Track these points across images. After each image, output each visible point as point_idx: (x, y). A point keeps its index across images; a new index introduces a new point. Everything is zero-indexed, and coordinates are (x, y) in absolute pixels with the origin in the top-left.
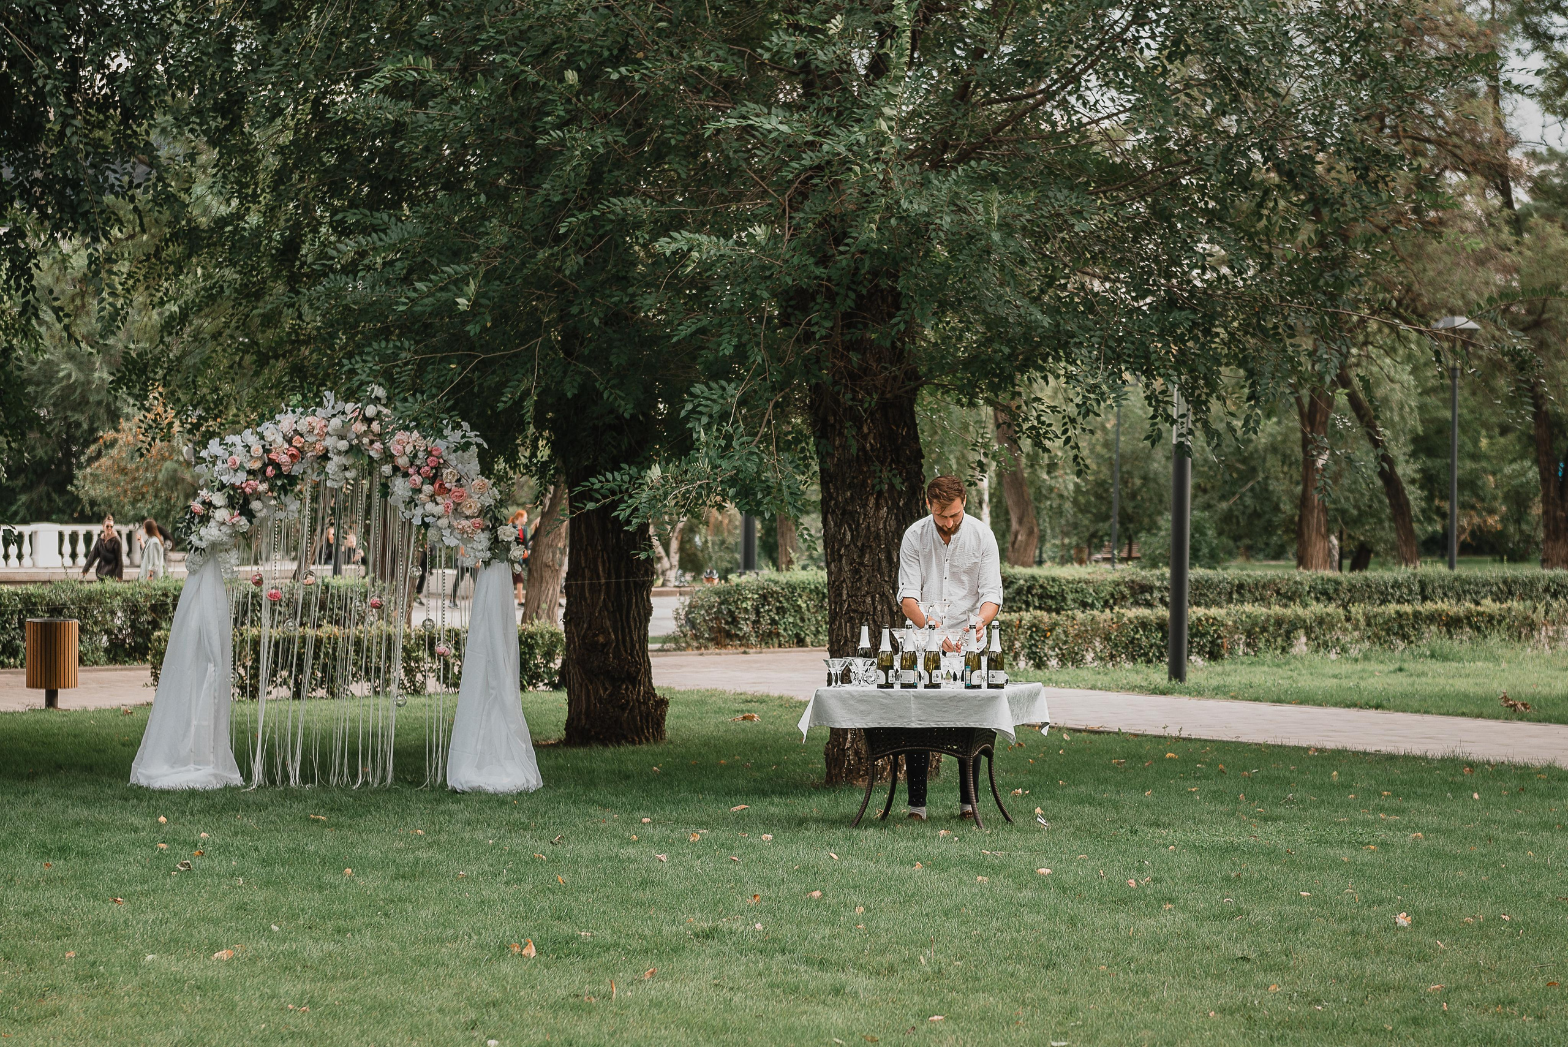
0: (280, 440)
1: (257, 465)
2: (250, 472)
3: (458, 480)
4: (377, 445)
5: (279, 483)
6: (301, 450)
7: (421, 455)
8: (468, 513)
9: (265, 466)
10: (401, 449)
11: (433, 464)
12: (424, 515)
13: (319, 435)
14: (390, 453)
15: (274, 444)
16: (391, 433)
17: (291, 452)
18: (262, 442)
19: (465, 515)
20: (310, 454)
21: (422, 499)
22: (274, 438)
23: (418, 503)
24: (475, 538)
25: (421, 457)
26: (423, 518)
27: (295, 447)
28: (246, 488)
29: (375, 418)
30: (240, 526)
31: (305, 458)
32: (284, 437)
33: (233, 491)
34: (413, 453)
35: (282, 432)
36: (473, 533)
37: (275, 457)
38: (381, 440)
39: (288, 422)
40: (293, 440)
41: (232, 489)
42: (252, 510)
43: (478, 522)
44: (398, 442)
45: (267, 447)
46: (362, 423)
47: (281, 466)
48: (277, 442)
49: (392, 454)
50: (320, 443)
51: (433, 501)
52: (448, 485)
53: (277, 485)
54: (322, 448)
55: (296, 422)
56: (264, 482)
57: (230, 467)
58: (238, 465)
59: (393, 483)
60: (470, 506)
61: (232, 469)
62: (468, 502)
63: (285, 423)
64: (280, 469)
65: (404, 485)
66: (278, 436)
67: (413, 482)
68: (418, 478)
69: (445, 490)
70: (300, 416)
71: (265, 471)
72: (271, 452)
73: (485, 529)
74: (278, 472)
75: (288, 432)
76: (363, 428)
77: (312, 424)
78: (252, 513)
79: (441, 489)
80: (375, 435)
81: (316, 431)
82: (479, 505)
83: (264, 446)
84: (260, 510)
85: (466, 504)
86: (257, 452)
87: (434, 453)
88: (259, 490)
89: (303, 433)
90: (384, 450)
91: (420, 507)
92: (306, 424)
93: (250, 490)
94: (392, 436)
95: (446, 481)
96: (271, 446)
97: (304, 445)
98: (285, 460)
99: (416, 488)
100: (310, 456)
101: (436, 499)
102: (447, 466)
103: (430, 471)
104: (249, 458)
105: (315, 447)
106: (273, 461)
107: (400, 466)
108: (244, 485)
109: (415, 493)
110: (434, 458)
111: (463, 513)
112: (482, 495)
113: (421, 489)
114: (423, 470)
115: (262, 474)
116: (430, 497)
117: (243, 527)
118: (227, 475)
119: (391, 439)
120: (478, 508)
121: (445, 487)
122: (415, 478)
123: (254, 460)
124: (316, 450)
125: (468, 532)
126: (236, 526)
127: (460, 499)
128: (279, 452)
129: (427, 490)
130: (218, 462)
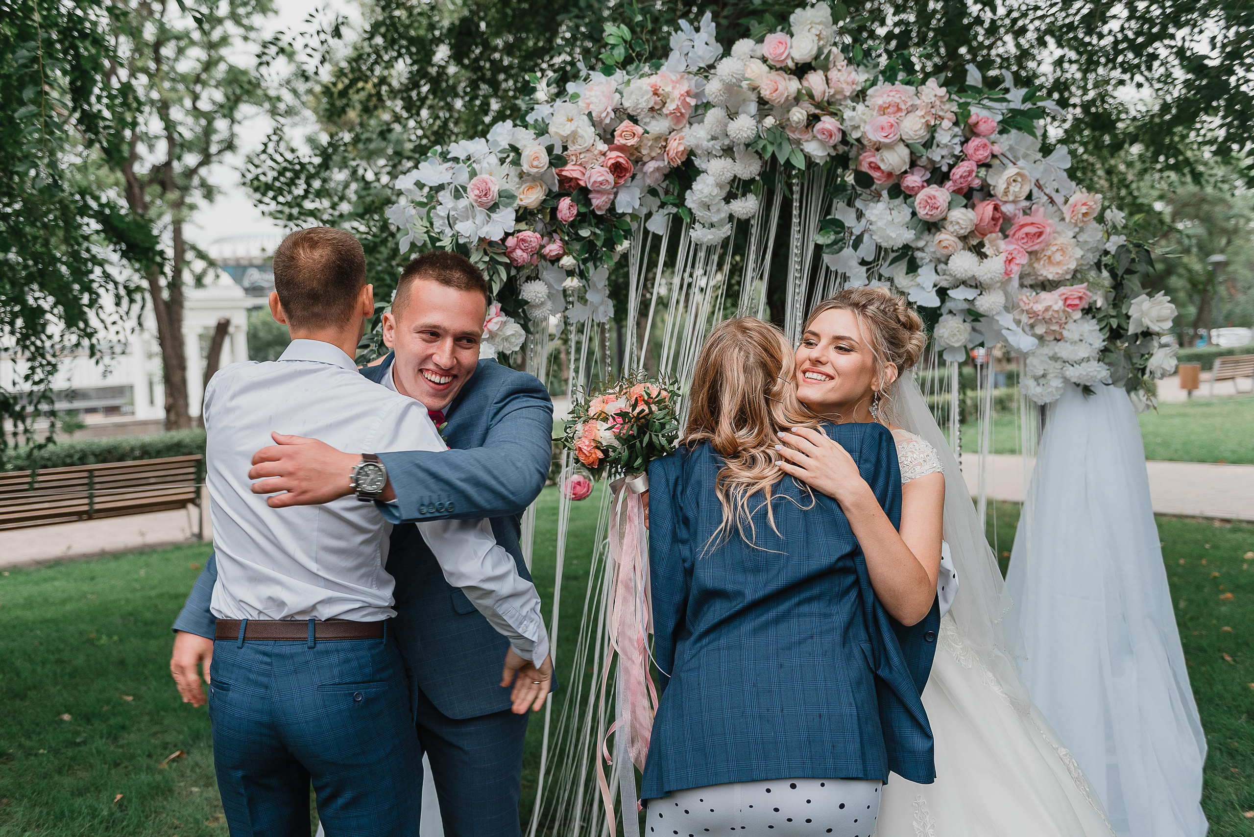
0: (588, 133)
1: (532, 197)
2: (524, 215)
3: (1029, 197)
4: (828, 123)
5: (585, 233)
6: (635, 156)
7: (943, 137)
8: (1050, 273)
9: (553, 197)
10: (892, 126)
11: (982, 154)
12: (944, 284)
13: (677, 116)
14: (858, 140)
15: (573, 143)
16: (860, 96)
17: (612, 161)
18: (545, 140)
19: (1040, 278)
20: (651, 166)
21: (944, 244)
22: (573, 128)
23: (922, 259)
24: (1065, 333)
25: (944, 142)
26: (942, 293)
27: (622, 148)
28: (514, 249)
29: (813, 64)
30: (507, 339)
31: (639, 176)
32: (594, 125)
33: (487, 259)
34: (924, 135)
35: (590, 114)
36: (1064, 320)
37: (575, 175)
38: (833, 114)
39: (598, 93)
40: (614, 131)
41: (486, 253)
42: (527, 303)
43: (1077, 294)
44: (883, 110)
45: (558, 151)
46: (786, 76)
47: (590, 196)
48: (582, 137)
49: (865, 142)
50: (677, 137)
51: (970, 249)
52: (1007, 209)
53: (580, 239)
54: (681, 148)
55: (617, 90)
56: (550, 235)
57: (476, 201)
58: (496, 194)
59: (860, 215)
60: (1058, 257)
61: (481, 205)
62: (1054, 249)
63: (592, 93)
64: (588, 203)
65: (890, 218)
66: (581, 123)
67: (930, 202)
68: (941, 195)
69: (1001, 221)
70: (627, 77)
71: (554, 210)
72: (565, 163)
73: (1089, 311)
74: (583, 210)
75: (604, 115)
76: (793, 85)
77: (660, 91)
78: (524, 311)
79: (993, 219)
80: (818, 105)
81: (671, 107)
82: (1079, 253)
83: (550, 149)
84: (542, 303)
85: (1049, 253)
86: (535, 163)
87: (982, 128)
88: (546, 251)
89: (639, 114)
90: (844, 133)
91: (933, 265)
92: (647, 92)
93: (525, 255)
94: (864, 101)
95: (1005, 199)
96: (565, 148)
97: (641, 141)
98: (600, 179)
99: (932, 220)
100: (651, 170)
101: (981, 245)
102: (1006, 161)
103: (974, 174)
104: (517, 180)
105: (665, 147)
106: (573, 184)
107: (875, 174)
108: (511, 242)
109: (922, 233)
110: (985, 140)
111: (1036, 274)
112: (1082, 230)
113: (945, 219)
114: (959, 171)
115: (548, 217)
116: (964, 238)
117: (513, 340)
118: (470, 222)
119: (860, 107)
120: (1077, 259)
121: (1002, 213)
122: (934, 193)
123: (528, 184)
124: (668, 155)
125: (1050, 319)
126: (498, 339)
127: (1038, 241)
128: (586, 162)
129: (961, 222)
130: (442, 196)
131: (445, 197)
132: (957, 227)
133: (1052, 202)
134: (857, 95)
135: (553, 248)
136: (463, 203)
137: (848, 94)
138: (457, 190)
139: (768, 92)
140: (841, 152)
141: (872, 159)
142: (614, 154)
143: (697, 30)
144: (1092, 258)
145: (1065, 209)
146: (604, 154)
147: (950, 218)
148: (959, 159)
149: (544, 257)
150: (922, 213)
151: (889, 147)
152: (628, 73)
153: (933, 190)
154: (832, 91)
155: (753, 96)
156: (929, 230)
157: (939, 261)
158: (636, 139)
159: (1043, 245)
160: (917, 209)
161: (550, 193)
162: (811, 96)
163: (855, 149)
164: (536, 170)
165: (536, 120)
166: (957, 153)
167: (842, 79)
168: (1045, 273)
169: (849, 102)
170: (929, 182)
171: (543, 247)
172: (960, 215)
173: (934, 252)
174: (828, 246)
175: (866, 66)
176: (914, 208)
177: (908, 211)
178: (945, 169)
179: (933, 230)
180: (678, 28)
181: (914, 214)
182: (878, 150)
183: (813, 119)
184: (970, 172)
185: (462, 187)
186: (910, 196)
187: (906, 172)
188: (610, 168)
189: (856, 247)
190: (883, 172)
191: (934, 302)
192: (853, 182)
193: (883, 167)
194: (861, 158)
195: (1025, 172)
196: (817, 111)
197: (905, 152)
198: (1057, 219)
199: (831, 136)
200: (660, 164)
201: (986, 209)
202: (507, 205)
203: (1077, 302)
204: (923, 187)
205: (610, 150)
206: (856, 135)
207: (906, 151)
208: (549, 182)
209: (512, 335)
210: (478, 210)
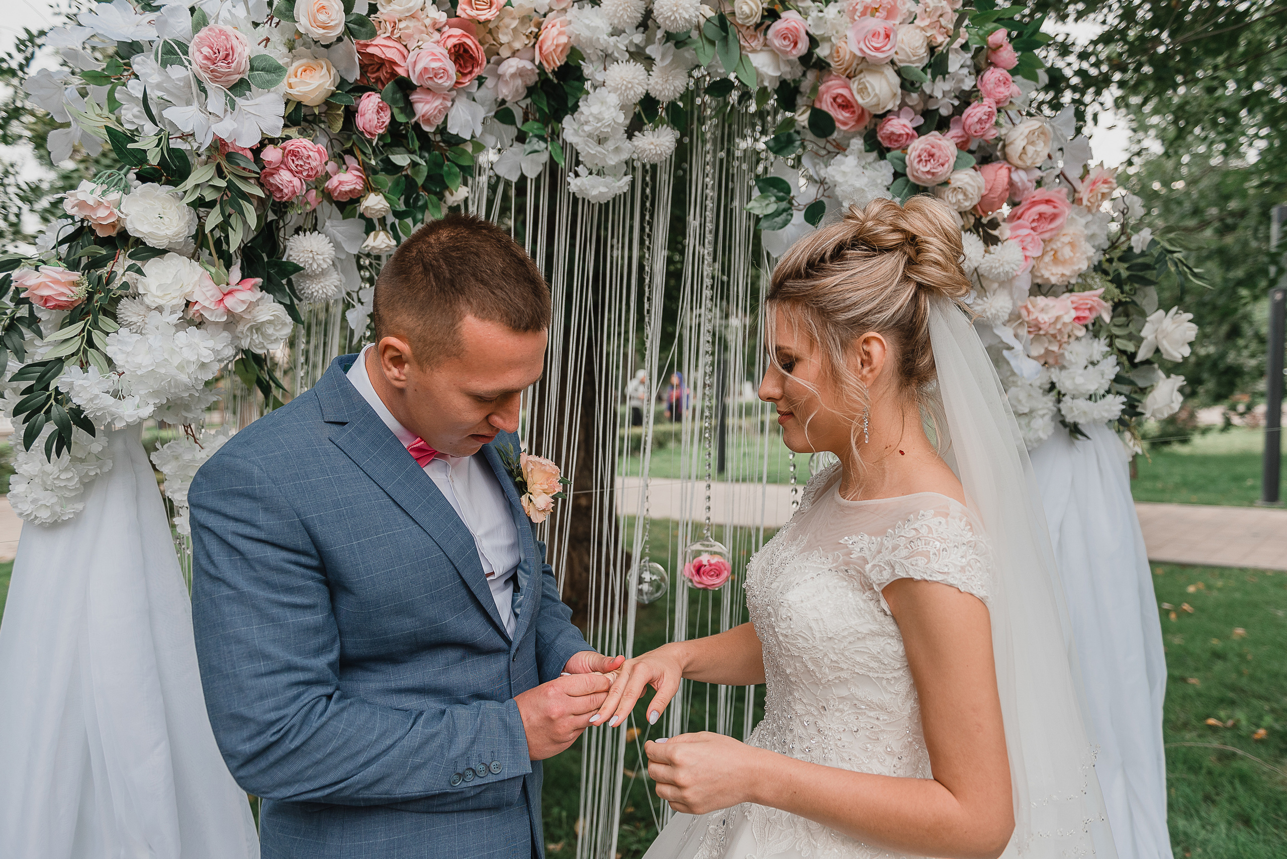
5: (401, 159)
6: (490, 41)
7: (951, 63)
8: (1053, 274)
9: (348, 91)
10: (888, 35)
11: (1000, 94)
17: (454, 41)
19: (1042, 281)
20: (511, 66)
24: (1068, 357)
27: (468, 27)
28: (277, 169)
30: (258, 328)
31: (490, 83)
33: (221, 184)
34: (924, 58)
36: (1066, 339)
37: (391, 54)
38: (799, 11)
41: (220, 173)
42: (297, 269)
43: (1087, 304)
44: (871, 13)
45: (361, 8)
47: (414, 97)
49: (832, 63)
50: (558, 21)
51: (970, 231)
52: (1019, 178)
53: (392, 168)
54: (563, 40)
56: (339, 158)
57: (206, 69)
58: (245, 65)
60: (1067, 252)
61: (216, 77)
62: (1063, 240)
64: (409, 108)
71: (351, 114)
72: (373, 34)
74: (401, 118)
78: (290, 283)
84: (323, 273)
85: (1058, 245)
86: (322, 17)
88: (333, 183)
90: (812, 43)
93: (296, 182)
95: (1019, 163)
96: (373, 9)
97: (499, 18)
98: (435, 65)
99: (927, 181)
100: (512, 70)
101: (991, 224)
103: (993, 120)
104: (284, 49)
105: (537, 36)
107: (839, 115)
108: (271, 154)
110: (1005, 74)
111: (1034, 275)
113: (946, 183)
114: (976, 112)
115: (339, 125)
116: (967, 214)
117: (270, 331)
118: (194, 108)
120: (1087, 259)
122: (934, 143)
123: (304, 61)
124: (541, 48)
125: (1054, 336)
126: (242, 328)
127: (1052, 226)
128: (410, 36)
129: (970, 189)
130: (139, 63)
131: (143, 63)
132: (960, 196)
135: (348, 180)
136: (180, 73)
138: (168, 50)
140: (795, 74)
141: (840, 91)
144: (1096, 258)
145: (1081, 188)
146: (440, 28)
147: (954, 182)
148: (970, 97)
149: (327, 195)
150: (916, 171)
151: (875, 69)
153: (933, 139)
158: (494, 12)
159: (1054, 232)
160: (909, 168)
161: (343, 83)
164: (322, 32)
166: (967, 88)
168: (1047, 274)
170: (920, 131)
171: (328, 176)
172: (967, 179)
174: (766, 216)
176: (899, 164)
177: (889, 170)
178: (947, 111)
181: (900, 174)
182: (851, 76)
183: (770, 15)
185: (179, 44)
186: (893, 148)
187: (891, 111)
188: (449, 52)
189: (811, 220)
190: (853, 111)
192: (806, 123)
193: (856, 104)
194: (822, 88)
195: (1048, 127)
197: (894, 80)
198: (1070, 200)
199: (793, 45)
200: (526, 64)
201: (998, 174)
202: (267, 85)
203: (1085, 314)
204: (913, 137)
205: (450, 23)
207: (897, 80)
208: (342, 66)
209: (270, 322)
210: (210, 86)
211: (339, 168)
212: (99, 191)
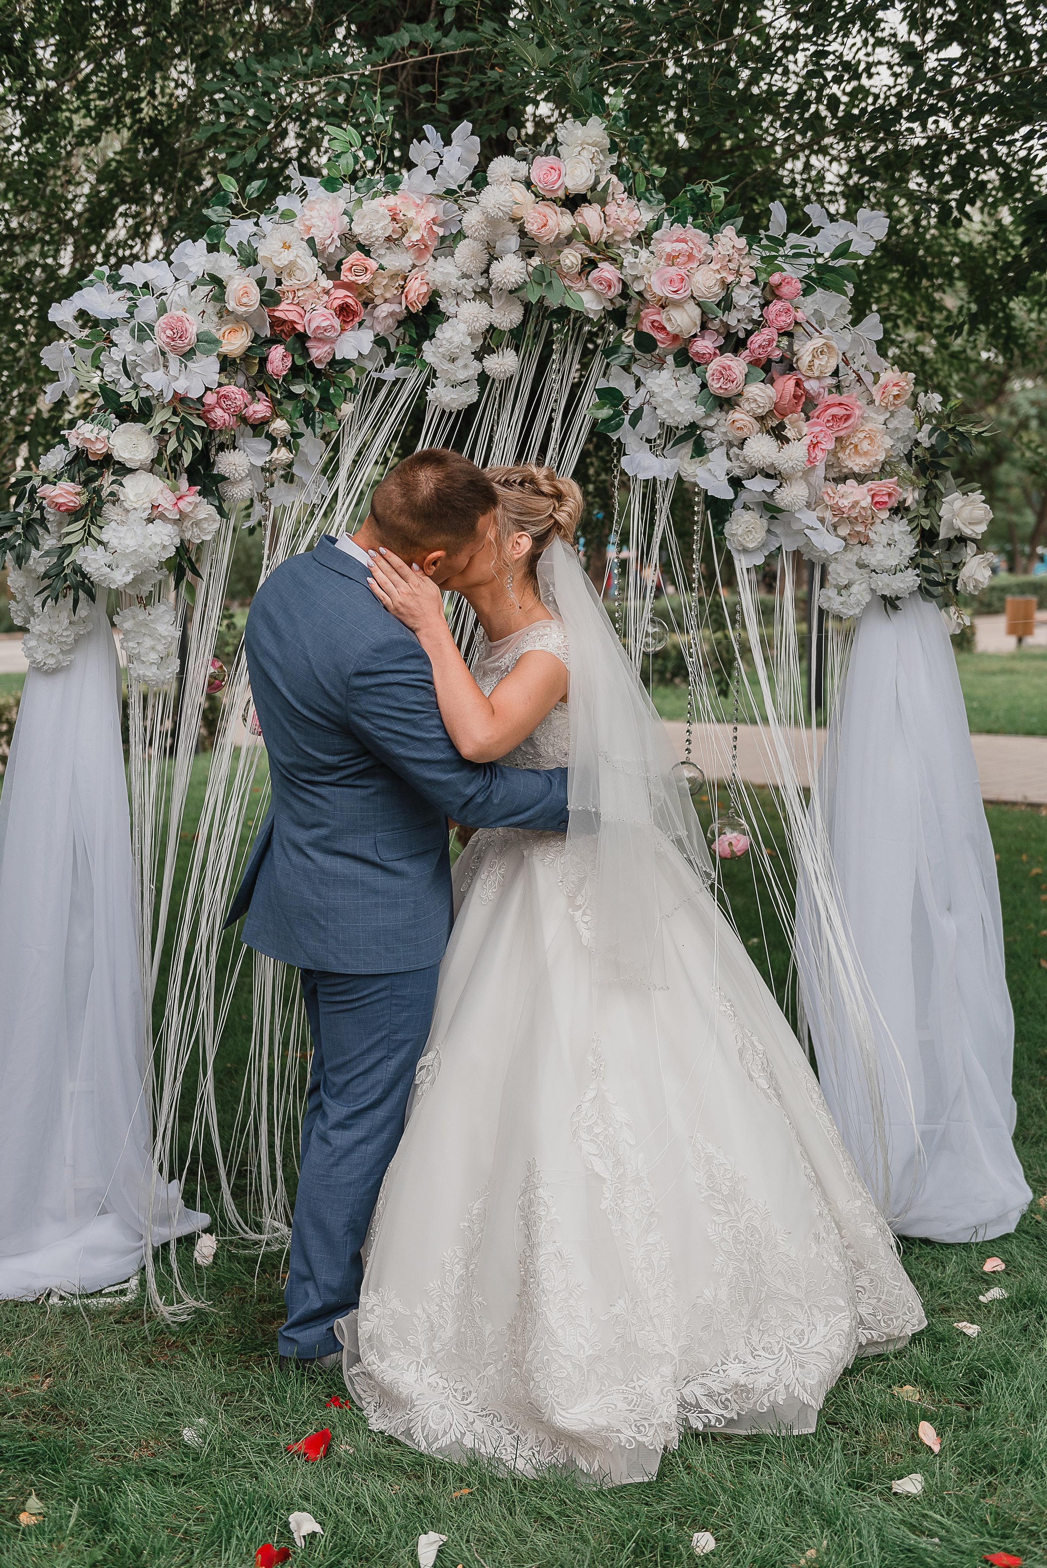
0: (310, 266)
1: (236, 342)
2: (227, 364)
3: (836, 373)
4: (606, 270)
5: (299, 390)
6: (366, 296)
7: (741, 297)
8: (856, 464)
9: (260, 344)
10: (682, 280)
11: (784, 321)
12: (737, 472)
13: (420, 249)
14: (640, 293)
15: (289, 275)
16: (644, 238)
17: (339, 302)
18: (256, 271)
19: (845, 470)
20: (384, 310)
21: (738, 424)
22: (291, 258)
23: (711, 440)
24: (872, 535)
25: (741, 303)
26: (736, 483)
27: (349, 286)
28: (214, 408)
29: (589, 195)
30: (197, 523)
31: (368, 322)
32: (315, 255)
33: (177, 420)
34: (718, 292)
35: (311, 242)
36: (870, 521)
37: (292, 316)
38: (613, 260)
39: (323, 213)
40: (340, 263)
41: (175, 413)
42: (224, 479)
43: (886, 490)
44: (672, 259)
45: (270, 285)
46: (558, 209)
47: (308, 344)
48: (302, 269)
49: (648, 296)
50: (419, 275)
51: (768, 432)
52: (811, 386)
53: (292, 397)
54: (424, 289)
55: (345, 213)
56: (254, 392)
57: (168, 344)
58: (194, 337)
59: (638, 384)
60: (865, 446)
61: (174, 349)
62: (861, 435)
63: (314, 213)
64: (305, 353)
65: (675, 389)
66: (301, 252)
67: (724, 374)
68: (738, 365)
69: (804, 399)
70: (356, 196)
71: (264, 361)
72: (278, 302)
73: (899, 510)
74: (300, 362)
75: (329, 241)
76: (564, 222)
77: (401, 217)
78: (218, 489)
79: (795, 396)
80: (594, 247)
81: (414, 236)
82: (888, 442)
83: (261, 283)
84: (242, 480)
85: (855, 440)
86: (244, 300)
87: (785, 290)
88: (249, 413)
89: (371, 245)
90: (625, 285)
91: (723, 449)
92: (383, 216)
93: (226, 416)
94: (648, 245)
95: (810, 374)
96: (279, 282)
97: (374, 278)
98: (325, 324)
99: (726, 395)
100: (384, 314)
101: (782, 426)
102: (810, 329)
103: (775, 344)
104: (215, 319)
105: (403, 287)
106: (286, 328)
107: (658, 336)
108: (210, 398)
109: (713, 409)
110: (788, 305)
111: (840, 466)
112: (892, 414)
113: (740, 395)
114: (757, 340)
115: (255, 369)
116: (761, 419)
117: (206, 526)
118: (160, 371)
119: (644, 254)
120: (887, 450)
121: (804, 389)
122: (729, 363)
123: (230, 326)
124: (406, 297)
125: (856, 518)
126: (187, 523)
127: (846, 425)
128: (305, 301)
129: (759, 399)
130: (116, 335)
131: (121, 335)
132: (753, 405)
133: (859, 380)
134: (639, 237)
135: (260, 409)
136: (149, 347)
137: (629, 235)
138: (141, 329)
139: (535, 227)
140: (618, 305)
141: (656, 317)
142: (342, 293)
143: (448, 142)
144: (903, 448)
145: (874, 390)
146: (327, 292)
147: (746, 394)
148: (758, 324)
149: (243, 419)
150: (715, 386)
151: (678, 304)
152: (357, 189)
153: (728, 359)
154: (611, 231)
155: (515, 230)
156: (721, 407)
157: (730, 445)
158: (369, 276)
159: (850, 430)
160: (710, 382)
161: (256, 338)
162: (587, 236)
163: (634, 303)
164: (244, 309)
165: (241, 243)
166: (755, 317)
167: (622, 217)
168: (850, 464)
169: (629, 245)
170: (722, 350)
171: (245, 408)
172: (758, 392)
173: (725, 433)
174: (604, 421)
175: (649, 202)
176: (703, 378)
177: (696, 382)
178: (742, 335)
179: (726, 407)
180: (422, 137)
181: (704, 386)
182: (663, 307)
183: (589, 265)
184: (770, 341)
185: (148, 325)
186: (699, 365)
187: (695, 336)
188: (335, 310)
189: (634, 422)
190: (668, 334)
191: (727, 493)
192: (631, 342)
193: (669, 329)
194: (642, 314)
195: (833, 343)
196: (592, 255)
197: (696, 312)
198: (865, 402)
199: (610, 287)
200: (396, 308)
201: (788, 384)
202: (207, 353)
203: (886, 499)
204: (716, 355)
205: (336, 287)
206: (637, 287)
207: (698, 311)
208: (256, 324)
209: (205, 519)
210: (171, 356)
211: (253, 399)
212: (96, 431)
